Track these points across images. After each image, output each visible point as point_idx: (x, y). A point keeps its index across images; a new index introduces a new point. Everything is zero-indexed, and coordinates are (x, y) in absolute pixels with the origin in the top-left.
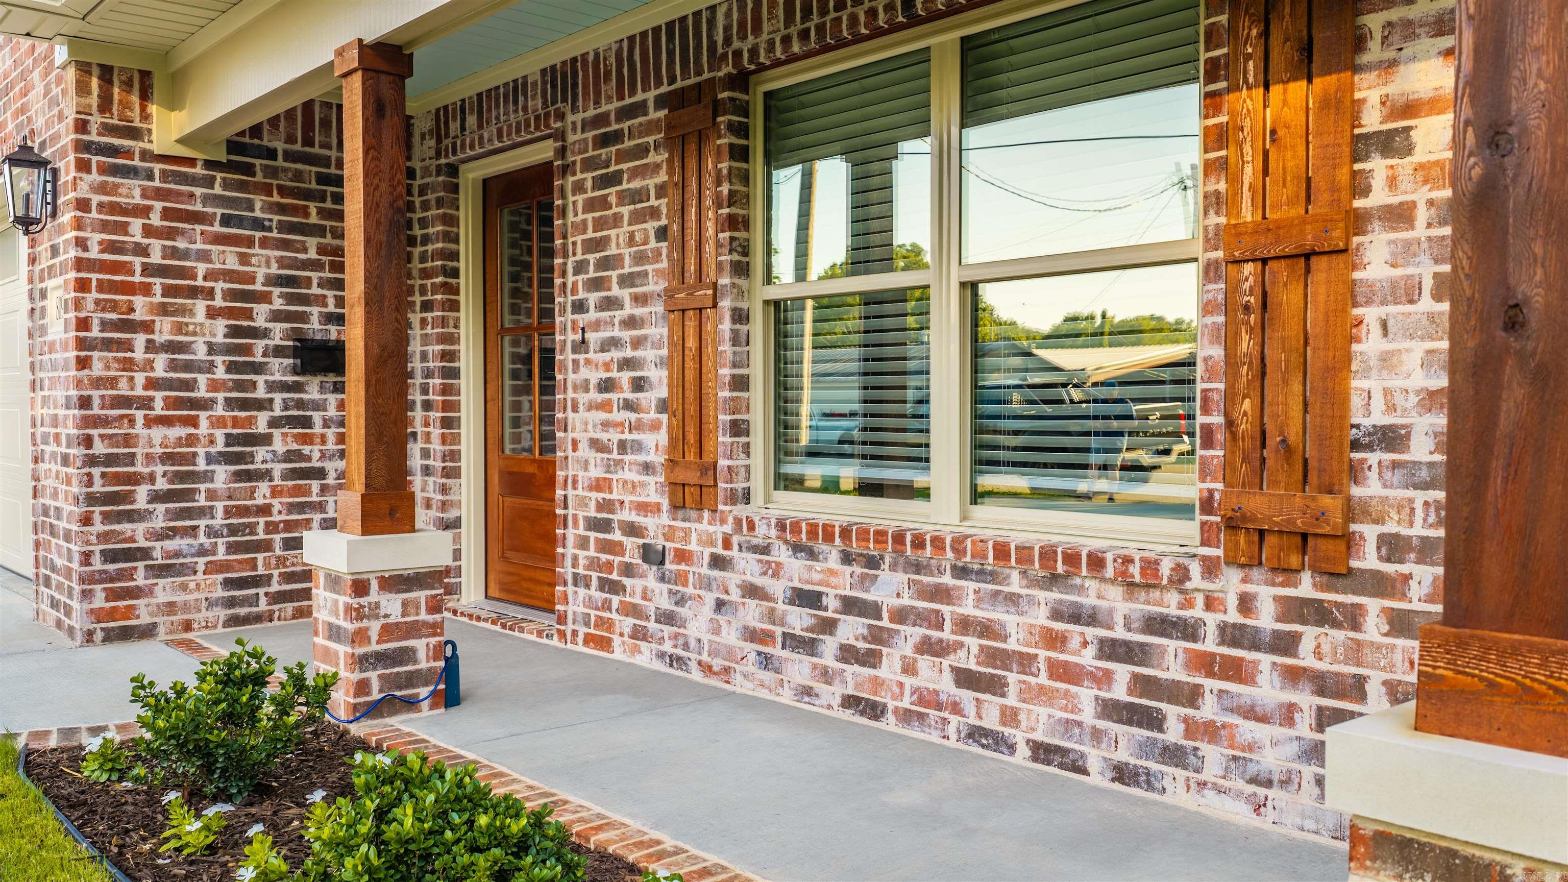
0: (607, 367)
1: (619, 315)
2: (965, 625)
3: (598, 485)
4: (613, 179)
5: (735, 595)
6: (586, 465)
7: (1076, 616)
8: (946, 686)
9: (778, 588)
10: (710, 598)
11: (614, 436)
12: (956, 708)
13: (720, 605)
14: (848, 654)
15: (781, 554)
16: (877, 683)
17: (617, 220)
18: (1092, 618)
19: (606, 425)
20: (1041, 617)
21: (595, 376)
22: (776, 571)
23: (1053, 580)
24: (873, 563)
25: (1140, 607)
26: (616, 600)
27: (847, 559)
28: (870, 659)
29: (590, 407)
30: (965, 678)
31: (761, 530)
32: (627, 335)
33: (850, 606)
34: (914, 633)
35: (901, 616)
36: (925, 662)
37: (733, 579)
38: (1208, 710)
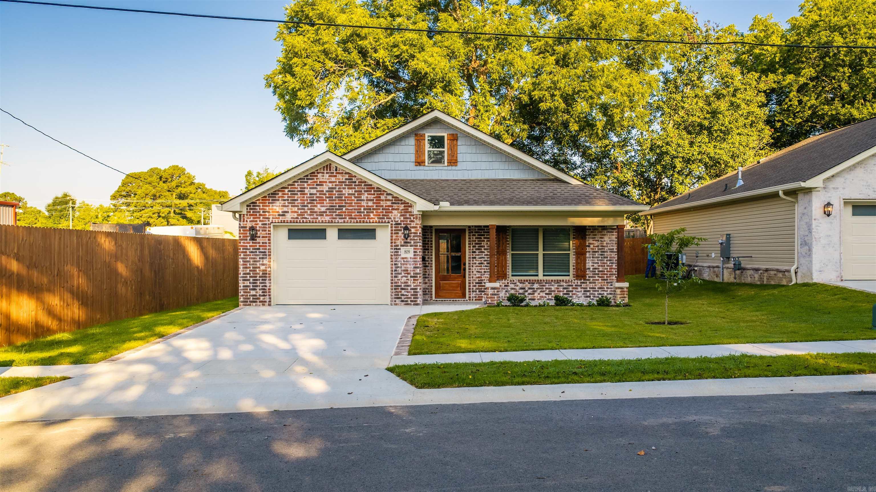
0: (481, 261)
1: (484, 254)
2: (546, 288)
3: (479, 277)
4: (484, 235)
5: (509, 290)
6: (476, 275)
7: (560, 286)
8: (544, 295)
9: (518, 288)
10: (504, 291)
11: (483, 271)
12: (546, 297)
13: (506, 291)
14: (529, 294)
15: (518, 284)
16: (534, 297)
17: (484, 241)
18: (562, 286)
19: (480, 269)
20: (556, 286)
21: (477, 262)
22: (517, 286)
23: (558, 283)
24: (534, 283)
25: (567, 284)
26: (483, 293)
27: (529, 283)
28: (533, 294)
29: (477, 266)
30: (546, 294)
31: (515, 281)
32: (486, 257)
33: (529, 289)
34: (539, 290)
35: (537, 289)
36: (541, 293)
37: (509, 288)
38: (574, 292)
